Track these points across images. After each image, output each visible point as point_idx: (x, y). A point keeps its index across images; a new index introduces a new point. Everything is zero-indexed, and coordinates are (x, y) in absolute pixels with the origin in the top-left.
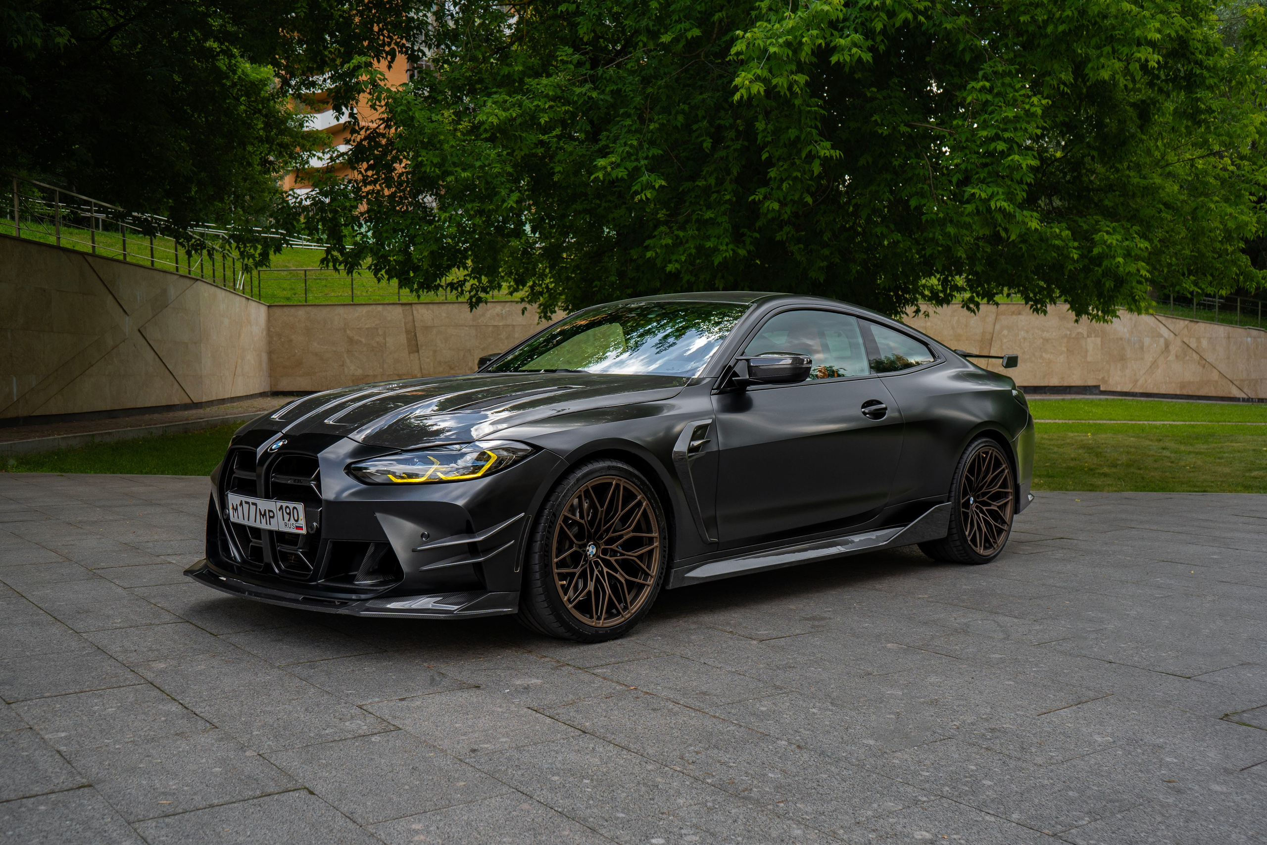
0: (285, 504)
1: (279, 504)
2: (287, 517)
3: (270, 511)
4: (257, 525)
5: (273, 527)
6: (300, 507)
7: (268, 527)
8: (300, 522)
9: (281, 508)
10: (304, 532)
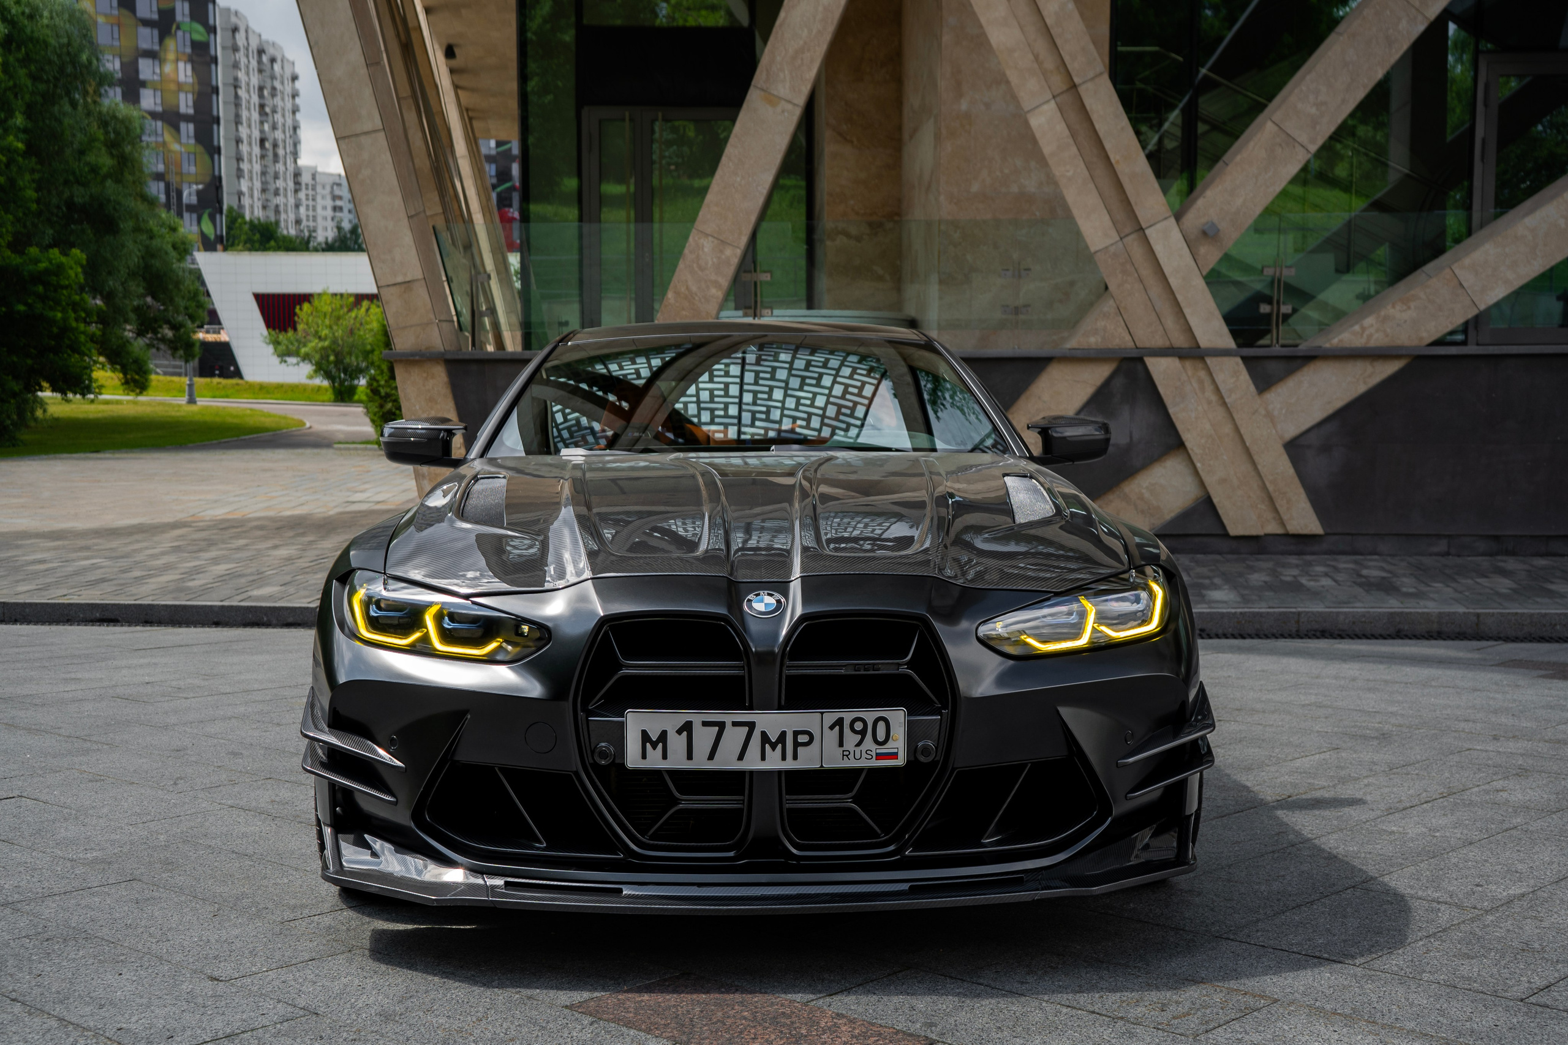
0: (848, 715)
1: (831, 716)
2: (851, 739)
3: (796, 734)
4: (753, 763)
5: (808, 760)
6: (898, 717)
7: (790, 765)
8: (890, 744)
9: (840, 722)
10: (900, 761)
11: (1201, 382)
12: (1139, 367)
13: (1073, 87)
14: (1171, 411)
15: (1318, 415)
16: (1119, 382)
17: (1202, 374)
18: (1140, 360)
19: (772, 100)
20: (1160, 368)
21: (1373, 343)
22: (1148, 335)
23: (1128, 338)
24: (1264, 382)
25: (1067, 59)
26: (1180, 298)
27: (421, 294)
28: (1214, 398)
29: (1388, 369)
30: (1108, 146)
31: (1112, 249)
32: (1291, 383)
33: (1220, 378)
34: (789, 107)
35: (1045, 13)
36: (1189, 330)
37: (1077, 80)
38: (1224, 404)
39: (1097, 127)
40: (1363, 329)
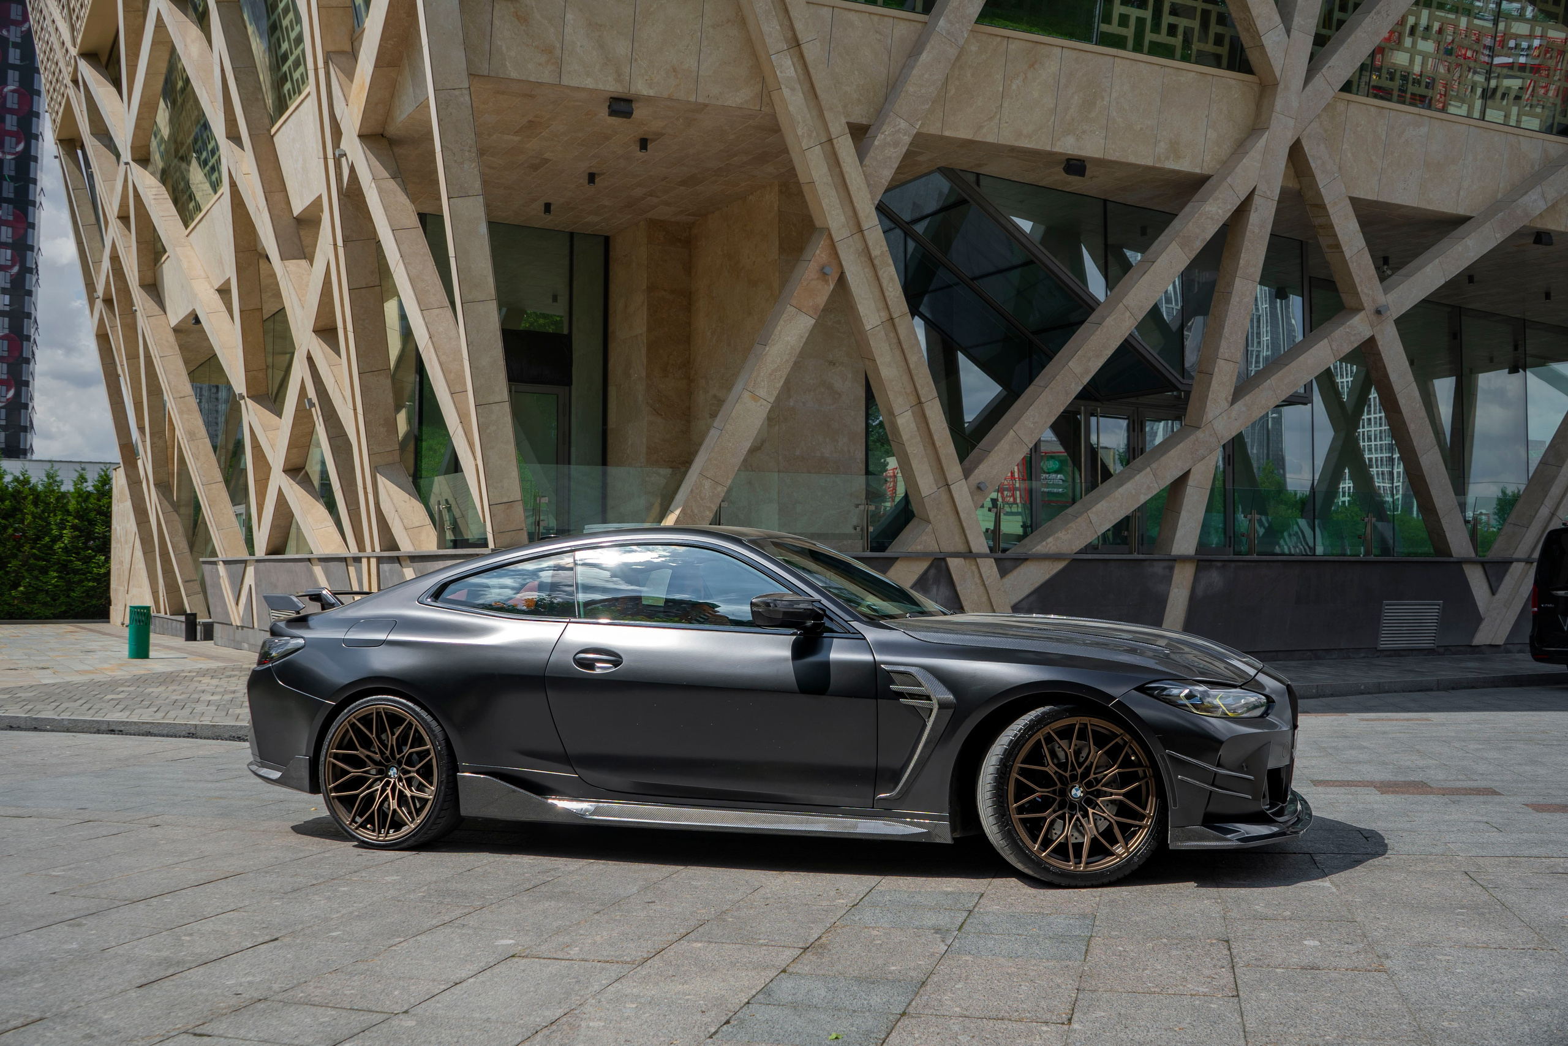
11: (973, 572)
12: (943, 564)
13: (920, 403)
14: (958, 589)
15: (1027, 592)
16: (932, 572)
17: (974, 568)
18: (944, 559)
19: (755, 398)
20: (954, 563)
21: (1051, 552)
22: (947, 547)
23: (937, 546)
24: (1003, 572)
25: (919, 388)
26: (965, 524)
27: (519, 509)
28: (978, 581)
29: (1060, 566)
30: (935, 437)
31: (933, 495)
32: (1015, 573)
33: (983, 570)
34: (765, 403)
35: (910, 362)
36: (967, 542)
37: (923, 400)
38: (984, 585)
39: (931, 426)
40: (1047, 544)
